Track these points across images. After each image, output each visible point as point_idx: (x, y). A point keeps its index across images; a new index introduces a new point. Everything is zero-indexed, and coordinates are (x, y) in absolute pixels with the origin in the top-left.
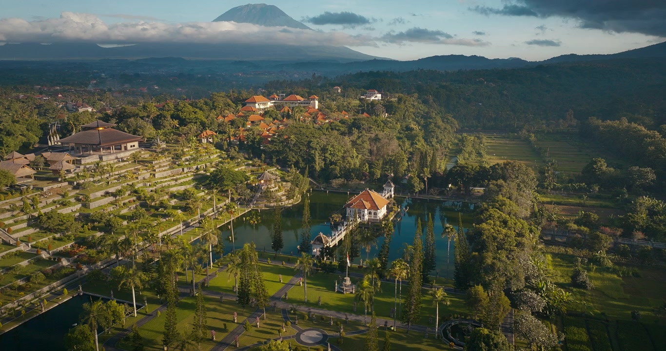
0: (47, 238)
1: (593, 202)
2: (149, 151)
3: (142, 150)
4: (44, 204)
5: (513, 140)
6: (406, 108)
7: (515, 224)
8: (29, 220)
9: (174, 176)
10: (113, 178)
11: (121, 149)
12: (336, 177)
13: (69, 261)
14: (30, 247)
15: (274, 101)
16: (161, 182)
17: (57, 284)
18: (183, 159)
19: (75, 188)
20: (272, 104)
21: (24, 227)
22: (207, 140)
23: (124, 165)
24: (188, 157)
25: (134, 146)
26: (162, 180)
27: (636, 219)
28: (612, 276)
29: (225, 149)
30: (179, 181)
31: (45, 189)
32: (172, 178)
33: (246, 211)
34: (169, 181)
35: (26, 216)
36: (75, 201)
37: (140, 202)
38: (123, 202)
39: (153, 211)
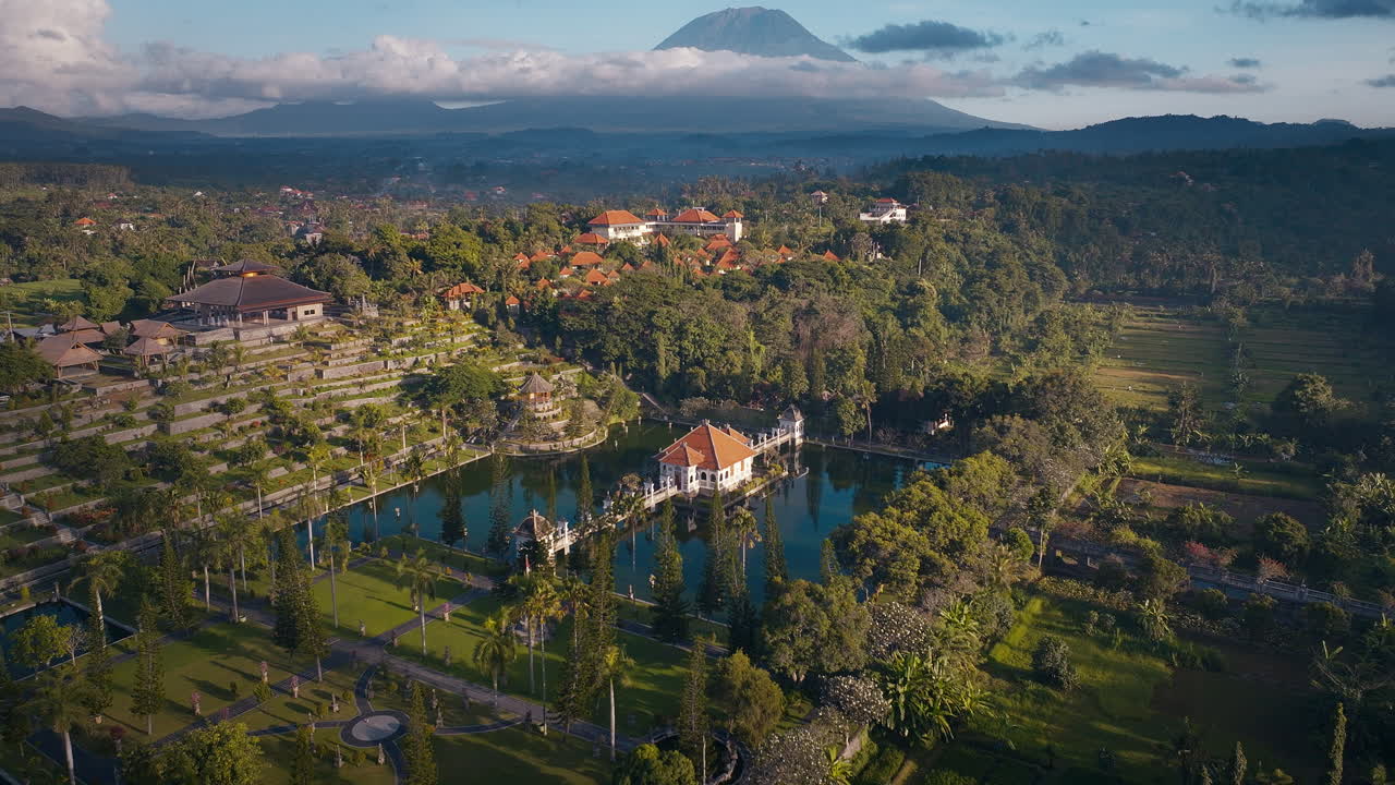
0: (59, 488)
1: (1263, 482)
2: (341, 322)
3: (329, 320)
4: (86, 421)
5: (1199, 324)
6: (926, 242)
7: (950, 520)
8: (46, 449)
9: (359, 376)
10: (240, 374)
11: (285, 318)
12: (698, 393)
13: (74, 534)
14: (23, 501)
15: (654, 223)
16: (330, 388)
17: (24, 577)
18: (395, 342)
19: (159, 392)
20: (651, 230)
21: (31, 462)
22: (461, 303)
23: (279, 350)
24: (406, 339)
25: (313, 312)
26: (332, 384)
27: (1289, 527)
28: (1154, 663)
29: (490, 324)
30: (368, 389)
31: (100, 392)
32: (355, 380)
33: (477, 458)
34: (347, 386)
35: (42, 442)
36: (147, 417)
37: (274, 425)
38: (239, 425)
39: (288, 446)
